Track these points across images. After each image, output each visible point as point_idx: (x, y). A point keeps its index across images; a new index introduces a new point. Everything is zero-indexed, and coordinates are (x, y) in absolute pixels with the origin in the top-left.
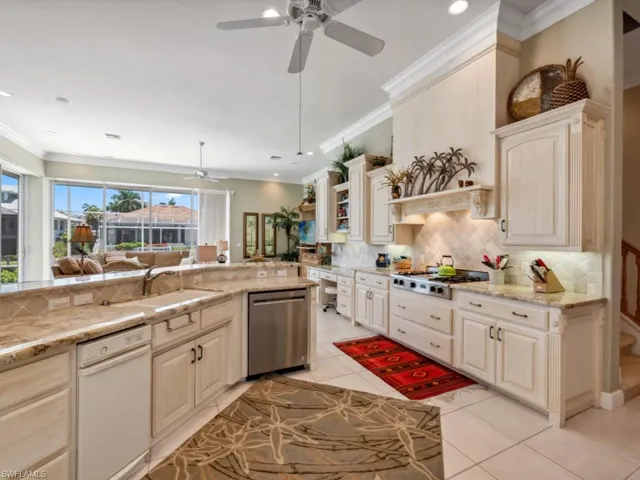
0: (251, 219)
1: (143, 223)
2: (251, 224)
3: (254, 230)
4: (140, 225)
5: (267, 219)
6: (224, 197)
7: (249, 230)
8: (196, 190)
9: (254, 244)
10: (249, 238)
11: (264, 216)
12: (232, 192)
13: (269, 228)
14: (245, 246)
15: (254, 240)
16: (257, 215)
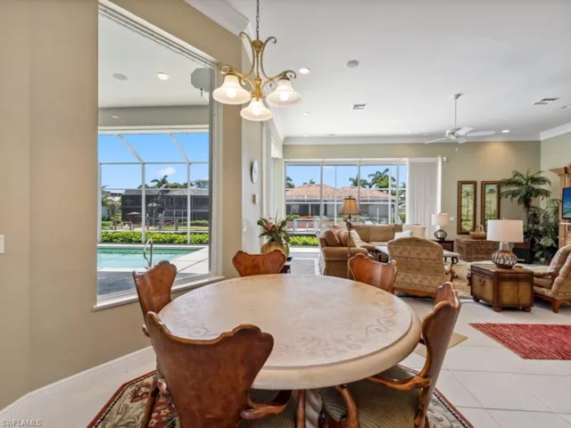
0: (468, 188)
1: (336, 199)
2: (468, 194)
3: (472, 202)
4: (333, 201)
5: (488, 188)
6: (434, 165)
7: (464, 201)
8: (406, 159)
9: (471, 218)
10: (464, 211)
11: (484, 184)
12: (445, 159)
13: (491, 199)
14: (460, 220)
15: (471, 213)
16: (475, 183)
